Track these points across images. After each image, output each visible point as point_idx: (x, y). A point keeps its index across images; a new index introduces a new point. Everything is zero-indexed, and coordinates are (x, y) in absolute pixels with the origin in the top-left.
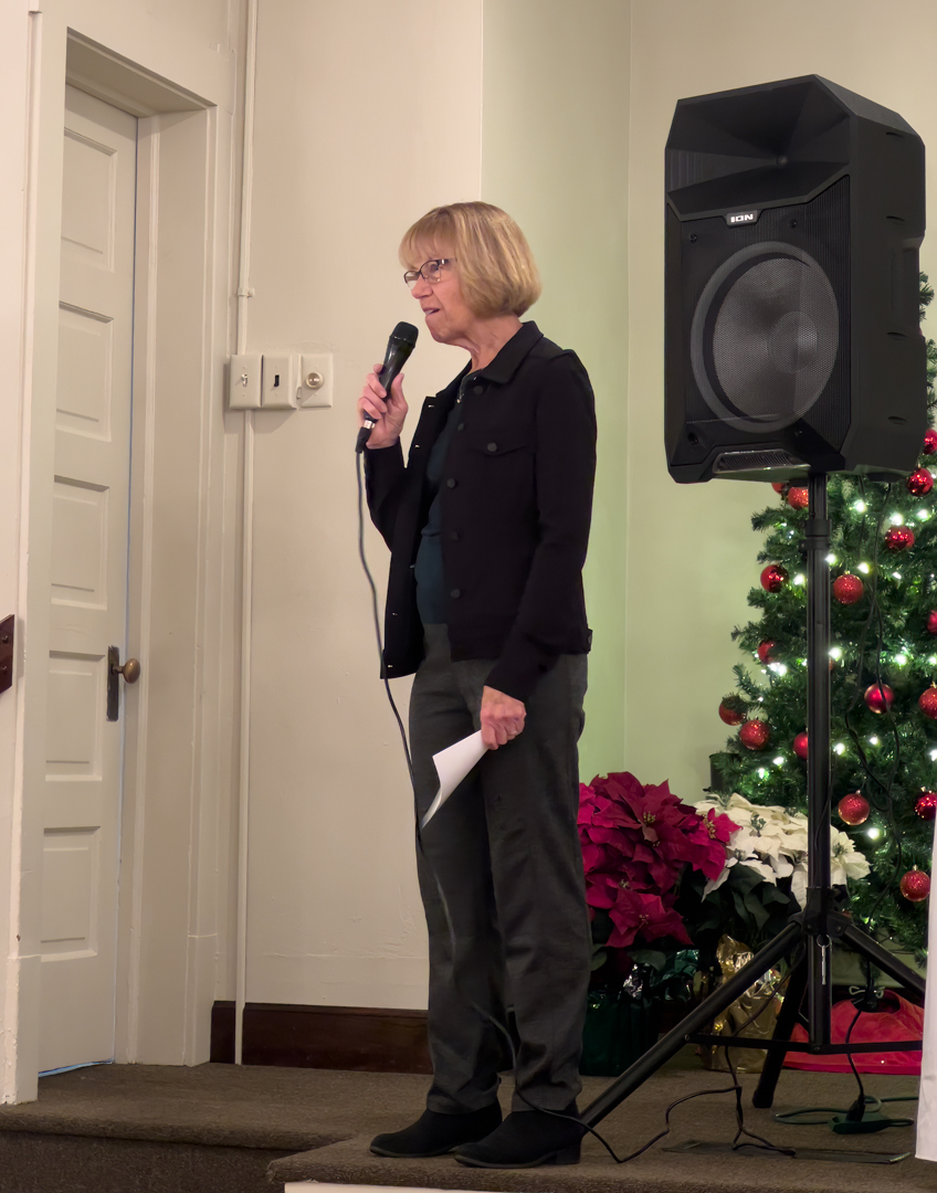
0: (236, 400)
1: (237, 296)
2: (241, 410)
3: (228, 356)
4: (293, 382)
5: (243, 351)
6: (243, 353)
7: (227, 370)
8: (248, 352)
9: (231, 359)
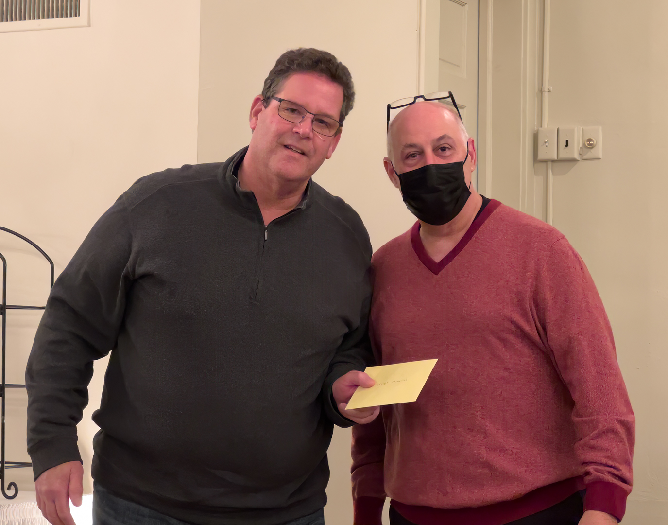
0: (541, 156)
1: (541, 91)
2: (545, 161)
3: (536, 128)
4: (577, 144)
5: (545, 125)
6: (546, 127)
7: (536, 137)
8: (548, 126)
9: (538, 130)
